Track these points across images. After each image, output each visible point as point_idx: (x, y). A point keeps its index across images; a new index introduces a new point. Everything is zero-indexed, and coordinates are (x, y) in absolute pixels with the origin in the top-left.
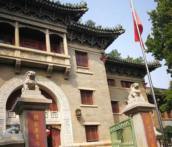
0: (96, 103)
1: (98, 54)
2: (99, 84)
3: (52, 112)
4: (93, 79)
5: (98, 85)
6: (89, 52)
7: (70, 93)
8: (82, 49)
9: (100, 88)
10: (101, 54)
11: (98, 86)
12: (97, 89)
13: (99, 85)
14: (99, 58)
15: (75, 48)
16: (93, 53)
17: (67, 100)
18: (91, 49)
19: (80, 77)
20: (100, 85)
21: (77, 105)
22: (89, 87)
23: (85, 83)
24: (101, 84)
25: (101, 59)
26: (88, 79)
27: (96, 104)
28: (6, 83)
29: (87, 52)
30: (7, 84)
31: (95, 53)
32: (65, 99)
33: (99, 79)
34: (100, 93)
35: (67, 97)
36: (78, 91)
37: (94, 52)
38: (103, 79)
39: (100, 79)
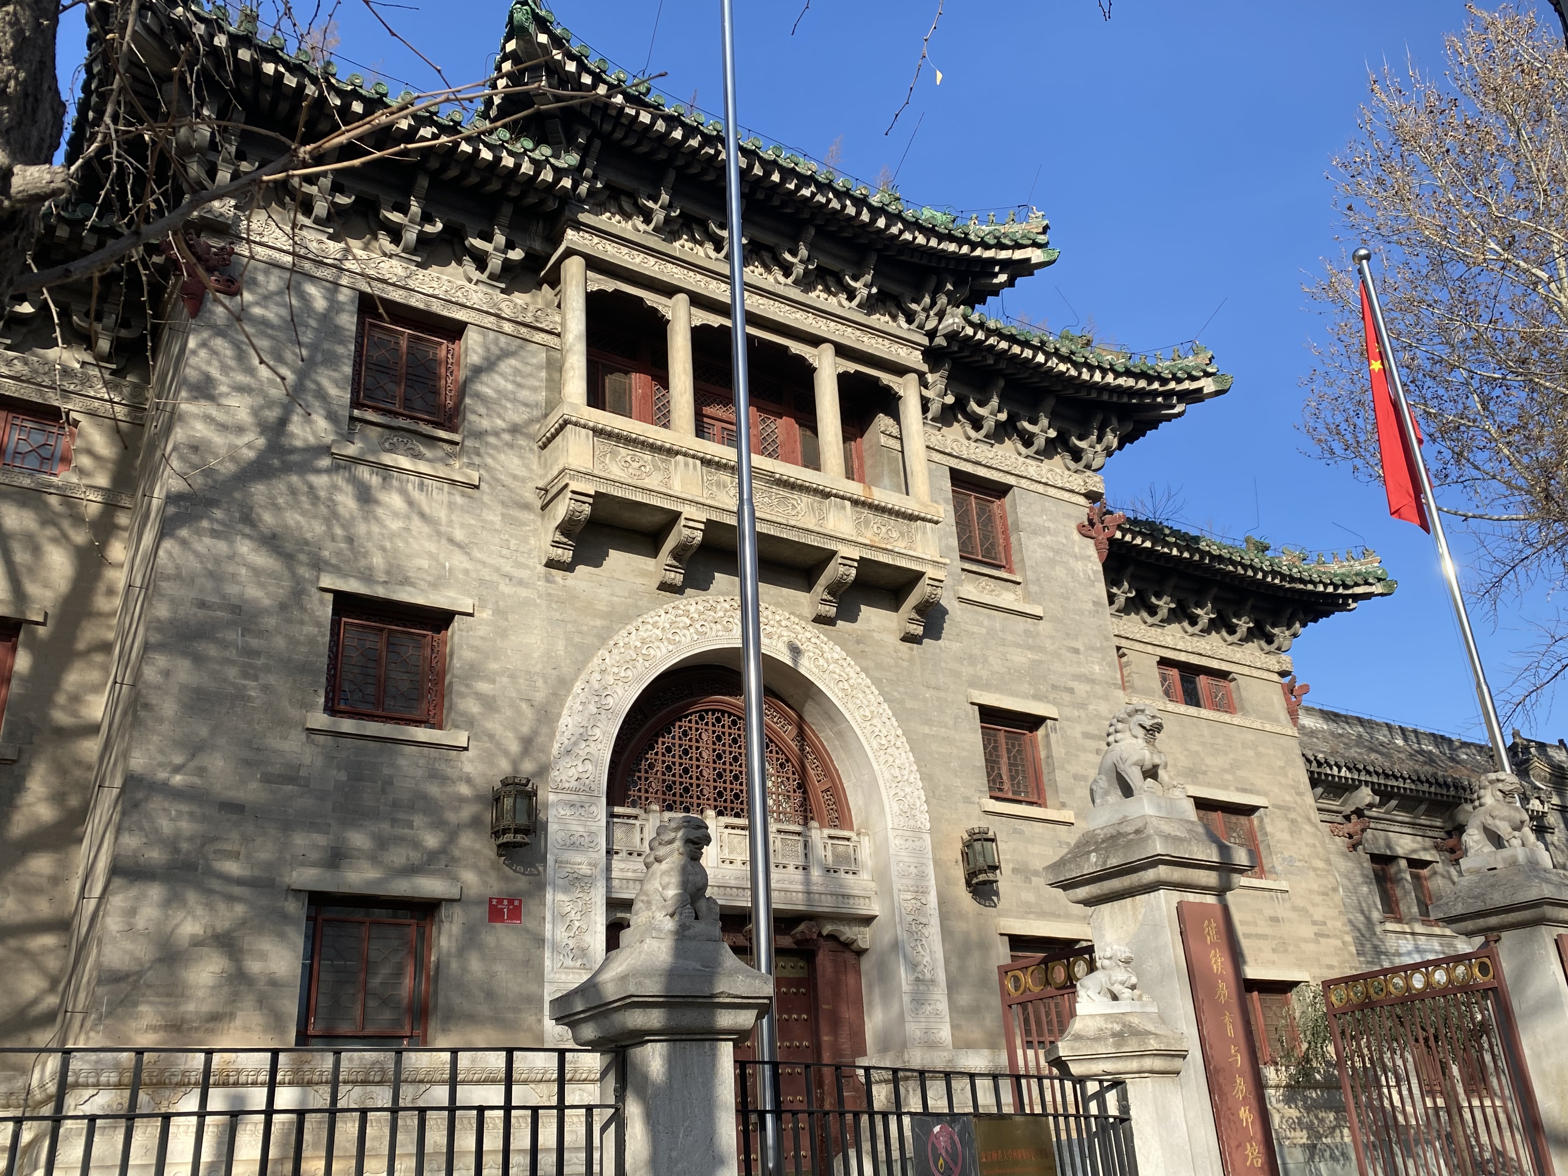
0: (1063, 797)
1: (1066, 496)
2: (1077, 677)
3: (831, 837)
4: (1042, 649)
5: (1071, 684)
6: (1024, 483)
7: (928, 722)
8: (985, 466)
9: (1082, 706)
10: (1082, 500)
11: (1071, 691)
12: (1068, 711)
13: (1075, 685)
14: (1073, 525)
15: (950, 455)
16: (1040, 488)
17: (915, 767)
18: (1033, 468)
19: (976, 629)
20: (1081, 688)
21: (967, 800)
22: (1025, 696)
23: (1003, 670)
24: (1089, 680)
25: (1087, 529)
26: (1018, 645)
27: (1063, 805)
28: (612, 643)
29: (1011, 480)
30: (615, 651)
31: (1052, 492)
32: (905, 757)
33: (1076, 651)
34: (1086, 735)
35: (912, 750)
36: (967, 714)
37: (1046, 484)
38: (1093, 648)
39: (1082, 649)
